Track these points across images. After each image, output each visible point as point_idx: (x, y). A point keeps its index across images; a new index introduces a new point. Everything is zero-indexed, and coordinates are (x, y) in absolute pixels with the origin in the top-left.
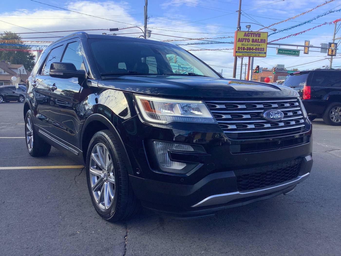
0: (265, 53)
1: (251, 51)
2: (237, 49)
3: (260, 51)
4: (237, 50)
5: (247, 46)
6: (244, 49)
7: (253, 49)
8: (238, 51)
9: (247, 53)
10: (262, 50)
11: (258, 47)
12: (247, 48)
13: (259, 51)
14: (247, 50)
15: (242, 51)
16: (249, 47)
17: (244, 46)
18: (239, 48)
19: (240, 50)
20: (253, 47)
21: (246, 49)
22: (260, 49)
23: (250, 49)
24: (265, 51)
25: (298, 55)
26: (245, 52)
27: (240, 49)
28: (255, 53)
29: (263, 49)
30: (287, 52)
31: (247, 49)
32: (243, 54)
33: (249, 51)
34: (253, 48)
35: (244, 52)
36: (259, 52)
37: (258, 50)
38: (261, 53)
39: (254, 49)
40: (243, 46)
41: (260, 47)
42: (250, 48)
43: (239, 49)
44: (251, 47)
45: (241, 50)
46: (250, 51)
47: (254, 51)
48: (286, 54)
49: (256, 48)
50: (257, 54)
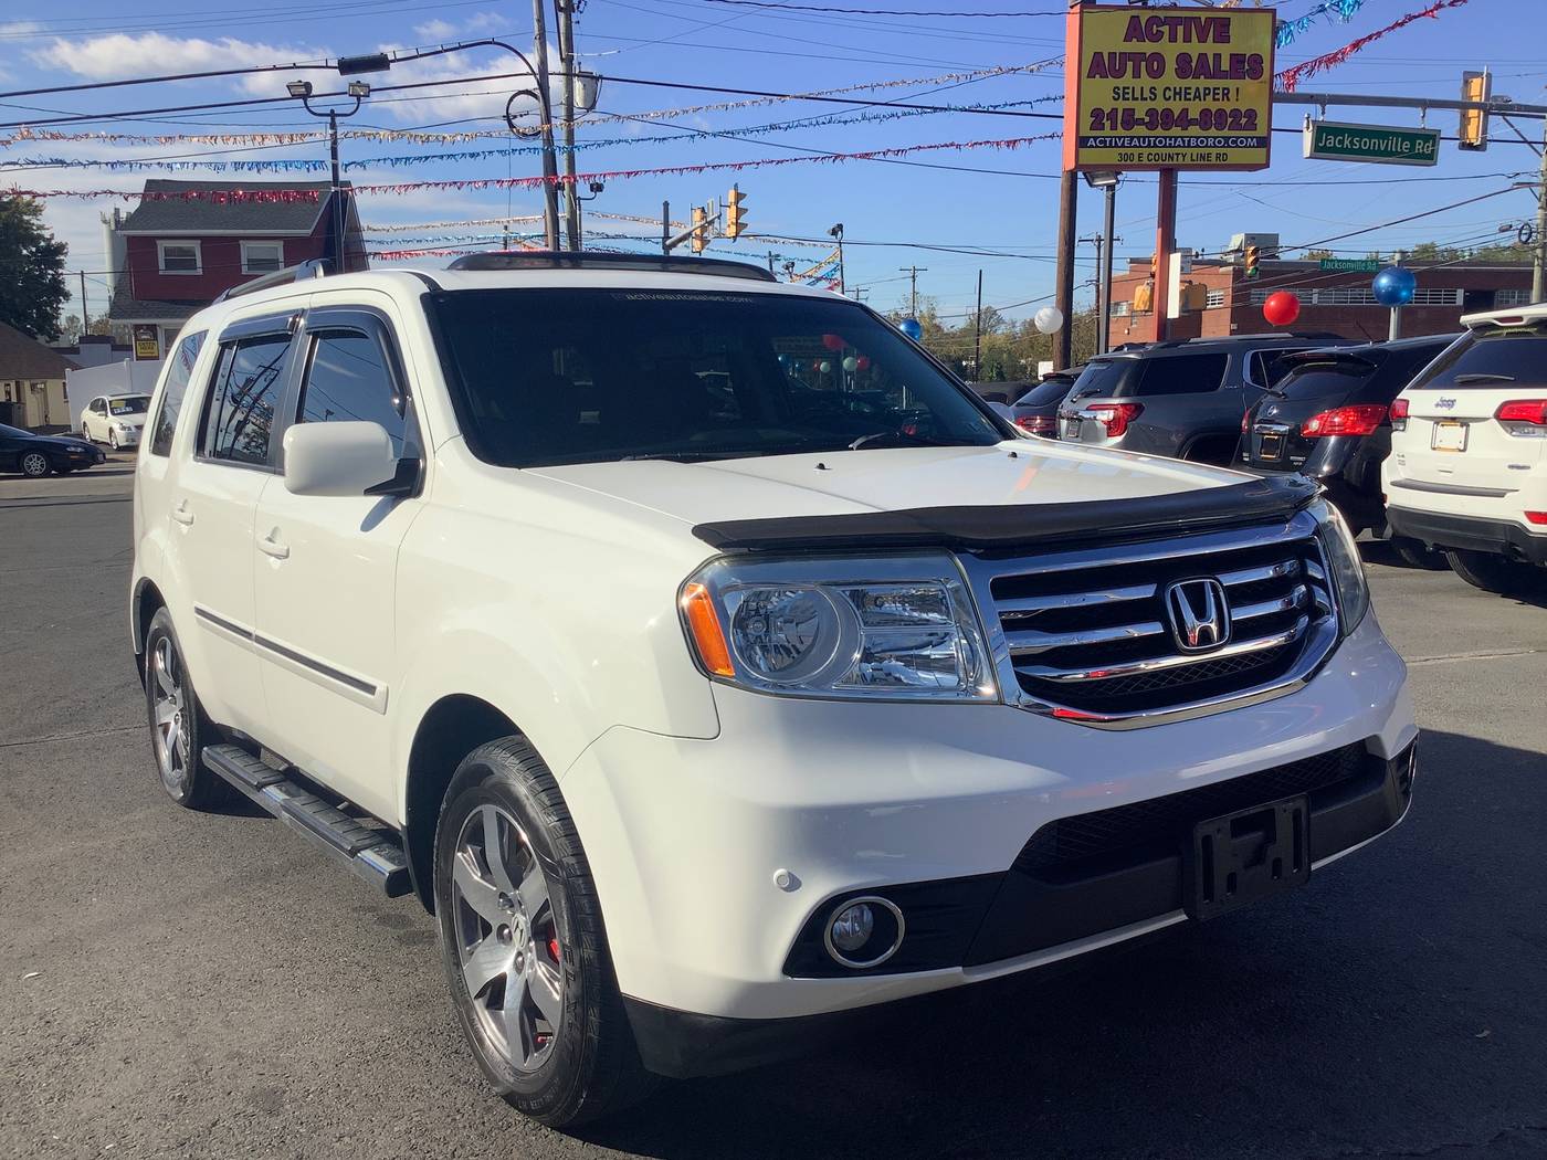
0: (1264, 142)
1: (1176, 131)
2: (1088, 120)
3: (1233, 133)
4: (1086, 132)
5: (1150, 104)
6: (1130, 120)
7: (1184, 120)
8: (1095, 138)
9: (1149, 146)
10: (1244, 121)
11: (1214, 106)
12: (1151, 112)
13: (1225, 132)
14: (1151, 126)
15: (1120, 131)
16: (1160, 105)
17: (1130, 104)
18: (1097, 114)
19: (1107, 132)
20: (1186, 104)
21: (1140, 122)
22: (1230, 120)
23: (1167, 119)
24: (1261, 132)
25: (1429, 158)
26: (1139, 138)
27: (1107, 124)
28: (1201, 142)
29: (1251, 114)
30: (1367, 143)
31: (1147, 119)
32: (1123, 151)
33: (1159, 132)
34: (1185, 111)
35: (1132, 138)
36: (1227, 139)
37: (1220, 127)
38: (1236, 143)
39: (1192, 122)
40: (1121, 105)
41: (1228, 107)
42: (1168, 113)
43: (1097, 124)
44: (1176, 107)
45: (1114, 127)
46: (1167, 133)
47: (1194, 130)
48: (1360, 152)
49: (1205, 112)
50: (1214, 151)
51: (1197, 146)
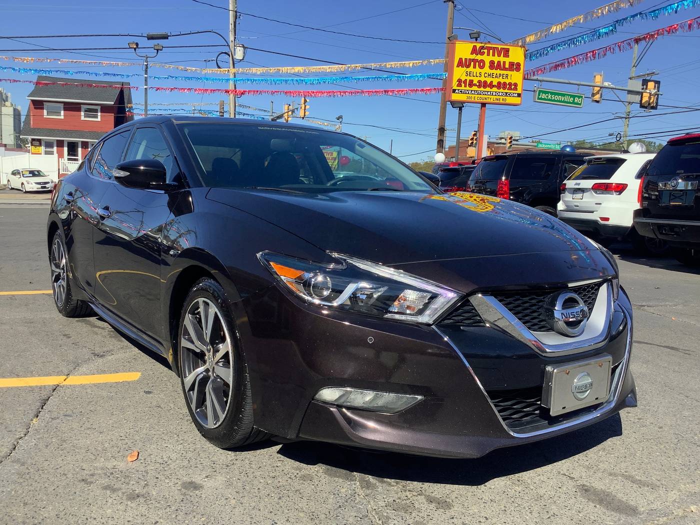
0: (519, 96)
1: (488, 89)
5: (479, 79)
6: (471, 84)
7: (491, 85)
8: (458, 90)
9: (478, 94)
10: (513, 87)
11: (502, 81)
12: (479, 82)
13: (506, 91)
14: (479, 86)
15: (468, 88)
16: (483, 79)
17: (472, 78)
19: (463, 88)
20: (492, 79)
21: (475, 85)
22: (508, 86)
23: (485, 85)
24: (519, 92)
27: (463, 85)
29: (516, 85)
32: (468, 95)
33: (482, 89)
34: (492, 82)
35: (472, 91)
37: (504, 88)
39: (494, 86)
40: (468, 78)
41: (507, 81)
42: (485, 82)
43: (459, 85)
44: (489, 80)
46: (485, 90)
47: (495, 89)
49: (499, 83)
50: (502, 97)
51: (496, 95)
